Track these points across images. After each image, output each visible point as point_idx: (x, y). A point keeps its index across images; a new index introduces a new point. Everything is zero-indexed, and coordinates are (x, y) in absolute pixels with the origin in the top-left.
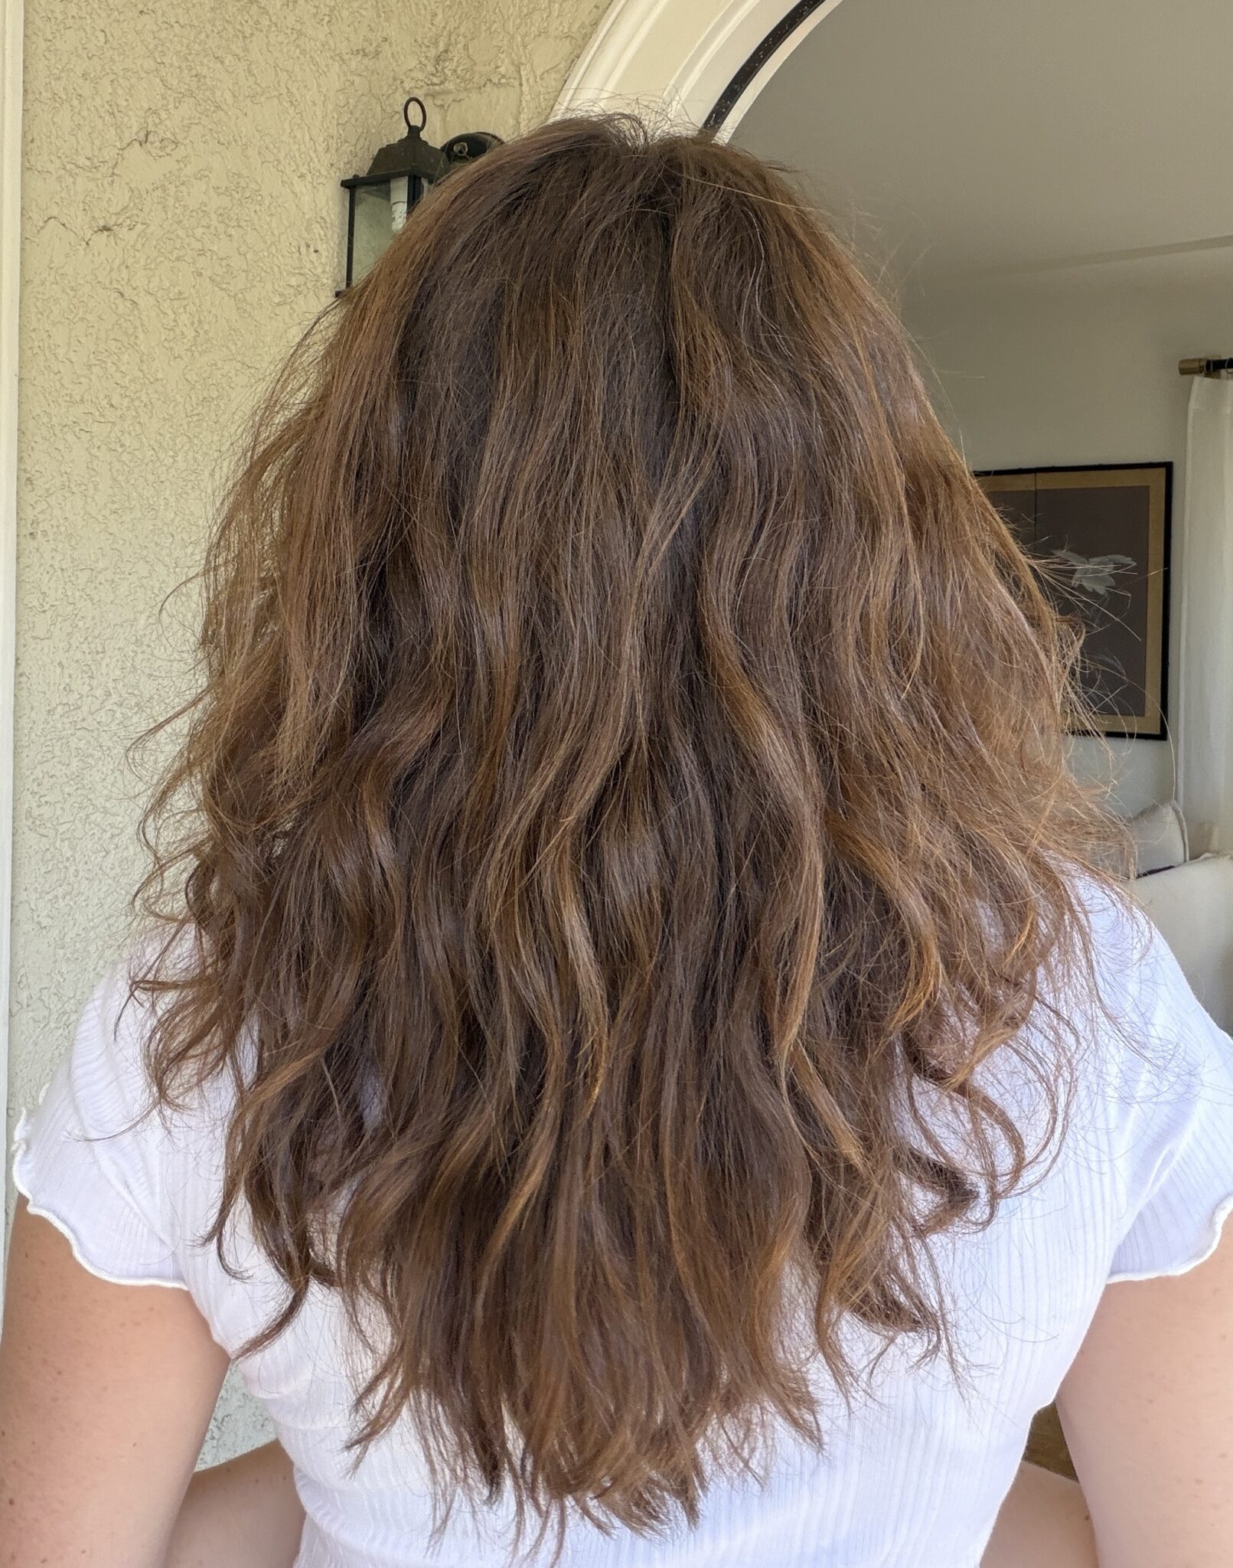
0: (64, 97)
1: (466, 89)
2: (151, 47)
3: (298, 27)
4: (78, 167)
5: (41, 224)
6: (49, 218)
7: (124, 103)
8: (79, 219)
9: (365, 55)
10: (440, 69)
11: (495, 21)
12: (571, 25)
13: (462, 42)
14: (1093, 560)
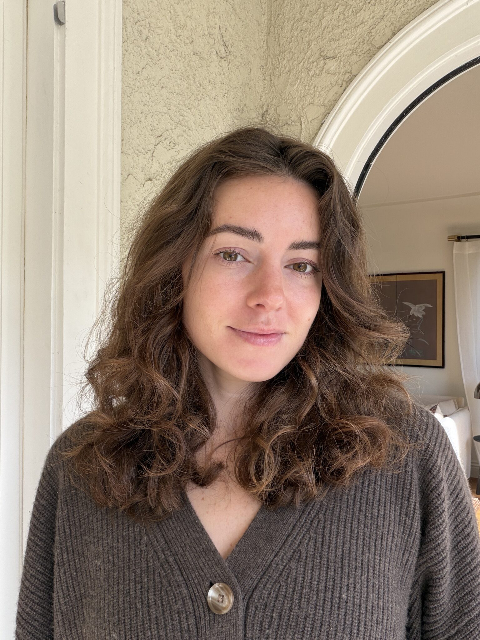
0: (135, 122)
2: (166, 102)
3: (217, 98)
4: (140, 152)
5: (127, 177)
6: (129, 174)
7: (156, 126)
8: (140, 175)
10: (264, 118)
11: (289, 99)
12: (324, 101)
13: (274, 107)
14: (418, 305)
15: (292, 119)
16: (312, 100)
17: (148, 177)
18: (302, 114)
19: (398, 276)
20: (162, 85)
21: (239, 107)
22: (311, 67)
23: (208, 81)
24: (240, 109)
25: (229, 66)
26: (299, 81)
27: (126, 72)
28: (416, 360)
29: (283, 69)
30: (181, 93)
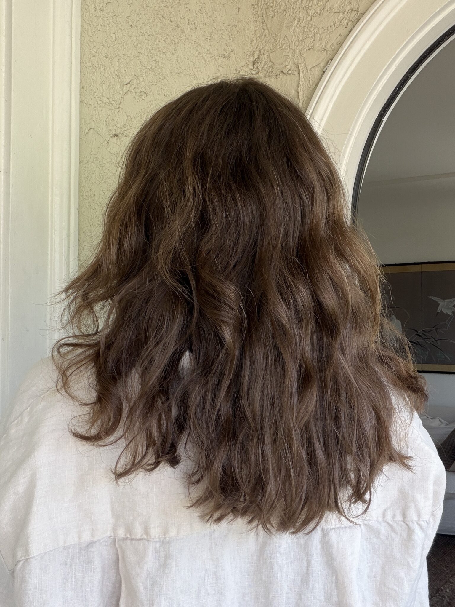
0: (97, 66)
1: (269, 76)
2: (136, 44)
3: (197, 41)
4: (103, 103)
5: (87, 131)
6: (91, 129)
7: (124, 72)
8: (104, 129)
9: (225, 57)
10: (255, 66)
11: (284, 44)
12: (326, 44)
13: (267, 53)
14: (447, 300)
15: (288, 67)
16: (312, 44)
17: (114, 133)
18: (300, 62)
19: (423, 265)
20: (131, 23)
21: (225, 53)
22: (310, 5)
23: (187, 20)
24: (227, 55)
25: (213, 4)
26: (296, 22)
27: (87, 7)
28: (445, 365)
29: (278, 8)
30: (154, 34)
